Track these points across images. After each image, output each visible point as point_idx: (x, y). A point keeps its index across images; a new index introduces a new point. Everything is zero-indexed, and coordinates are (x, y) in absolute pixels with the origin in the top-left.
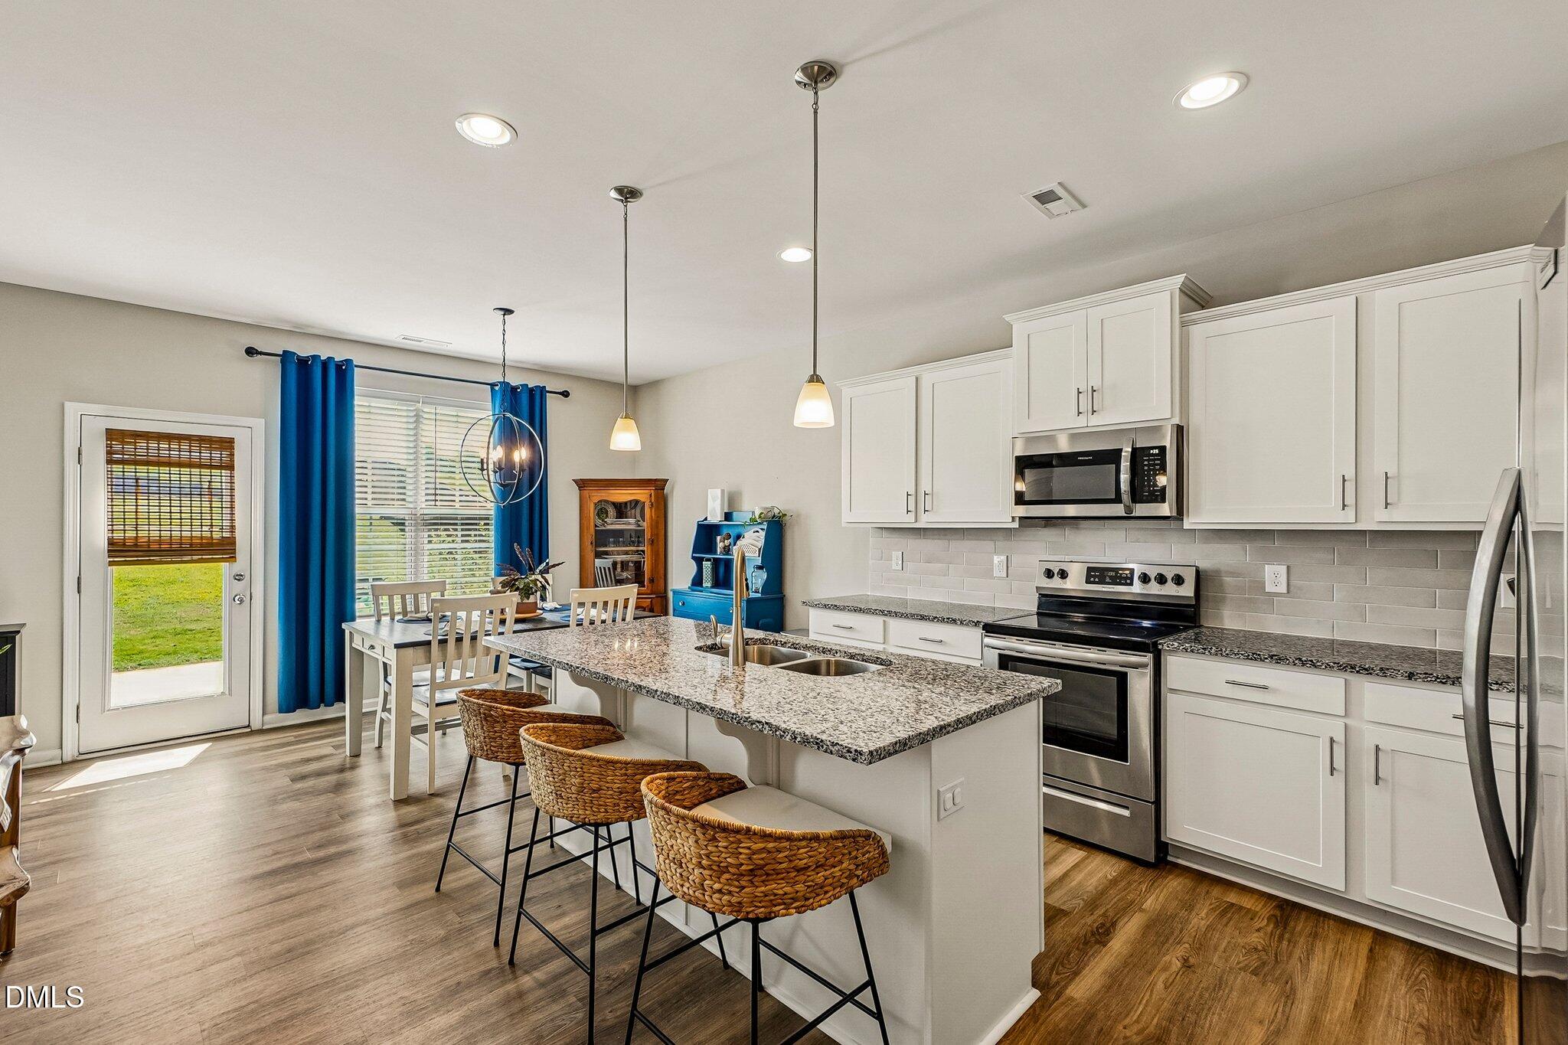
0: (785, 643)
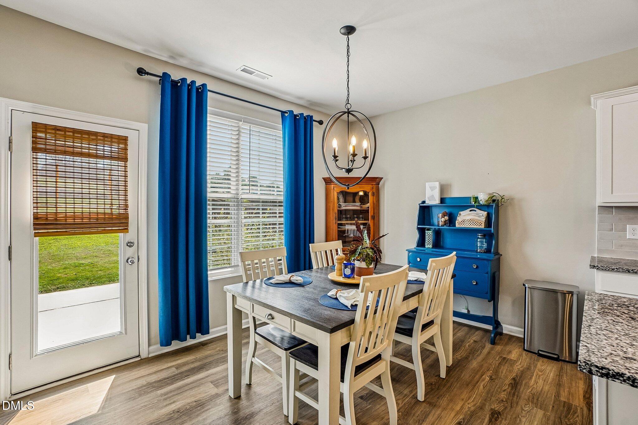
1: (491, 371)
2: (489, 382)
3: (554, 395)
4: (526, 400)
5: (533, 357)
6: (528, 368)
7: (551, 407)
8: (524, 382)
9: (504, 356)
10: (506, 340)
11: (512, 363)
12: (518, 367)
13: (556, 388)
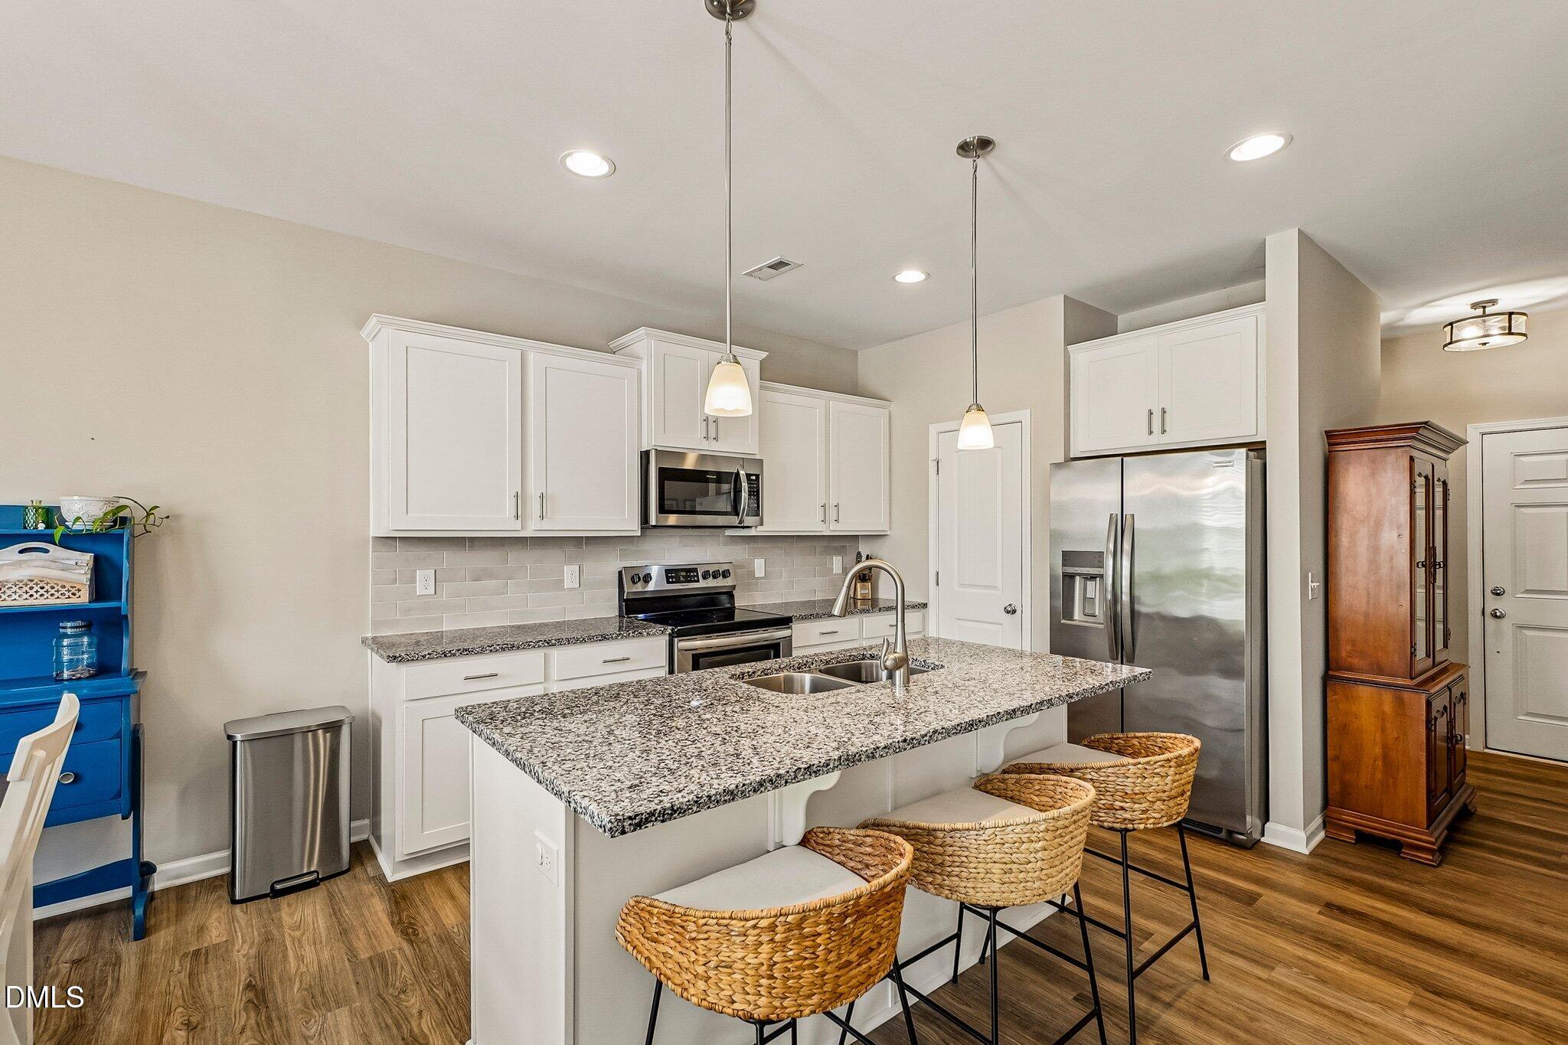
0: (754, 672)
1: (180, 1009)
2: (191, 1040)
3: (346, 960)
4: (302, 1012)
5: (264, 907)
6: (268, 939)
7: (354, 987)
8: (276, 979)
9: (192, 950)
10: (173, 906)
11: (223, 951)
12: (242, 954)
13: (343, 942)
